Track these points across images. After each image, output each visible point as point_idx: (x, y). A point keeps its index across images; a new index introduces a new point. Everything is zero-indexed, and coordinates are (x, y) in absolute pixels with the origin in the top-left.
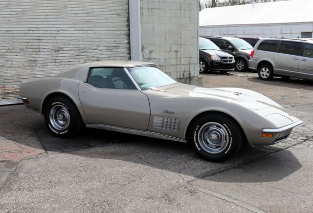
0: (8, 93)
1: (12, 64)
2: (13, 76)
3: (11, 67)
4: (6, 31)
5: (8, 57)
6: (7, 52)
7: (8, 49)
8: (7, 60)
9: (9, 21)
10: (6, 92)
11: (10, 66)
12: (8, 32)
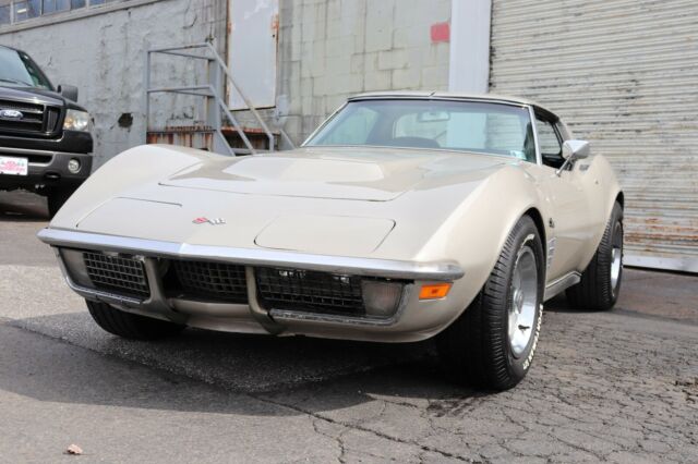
0: (657, 238)
1: (688, 161)
2: (679, 192)
3: (684, 169)
4: (682, 69)
5: (682, 141)
6: (681, 127)
7: (685, 120)
8: (679, 151)
9: (689, 40)
10: (655, 232)
11: (682, 165)
12: (686, 72)
